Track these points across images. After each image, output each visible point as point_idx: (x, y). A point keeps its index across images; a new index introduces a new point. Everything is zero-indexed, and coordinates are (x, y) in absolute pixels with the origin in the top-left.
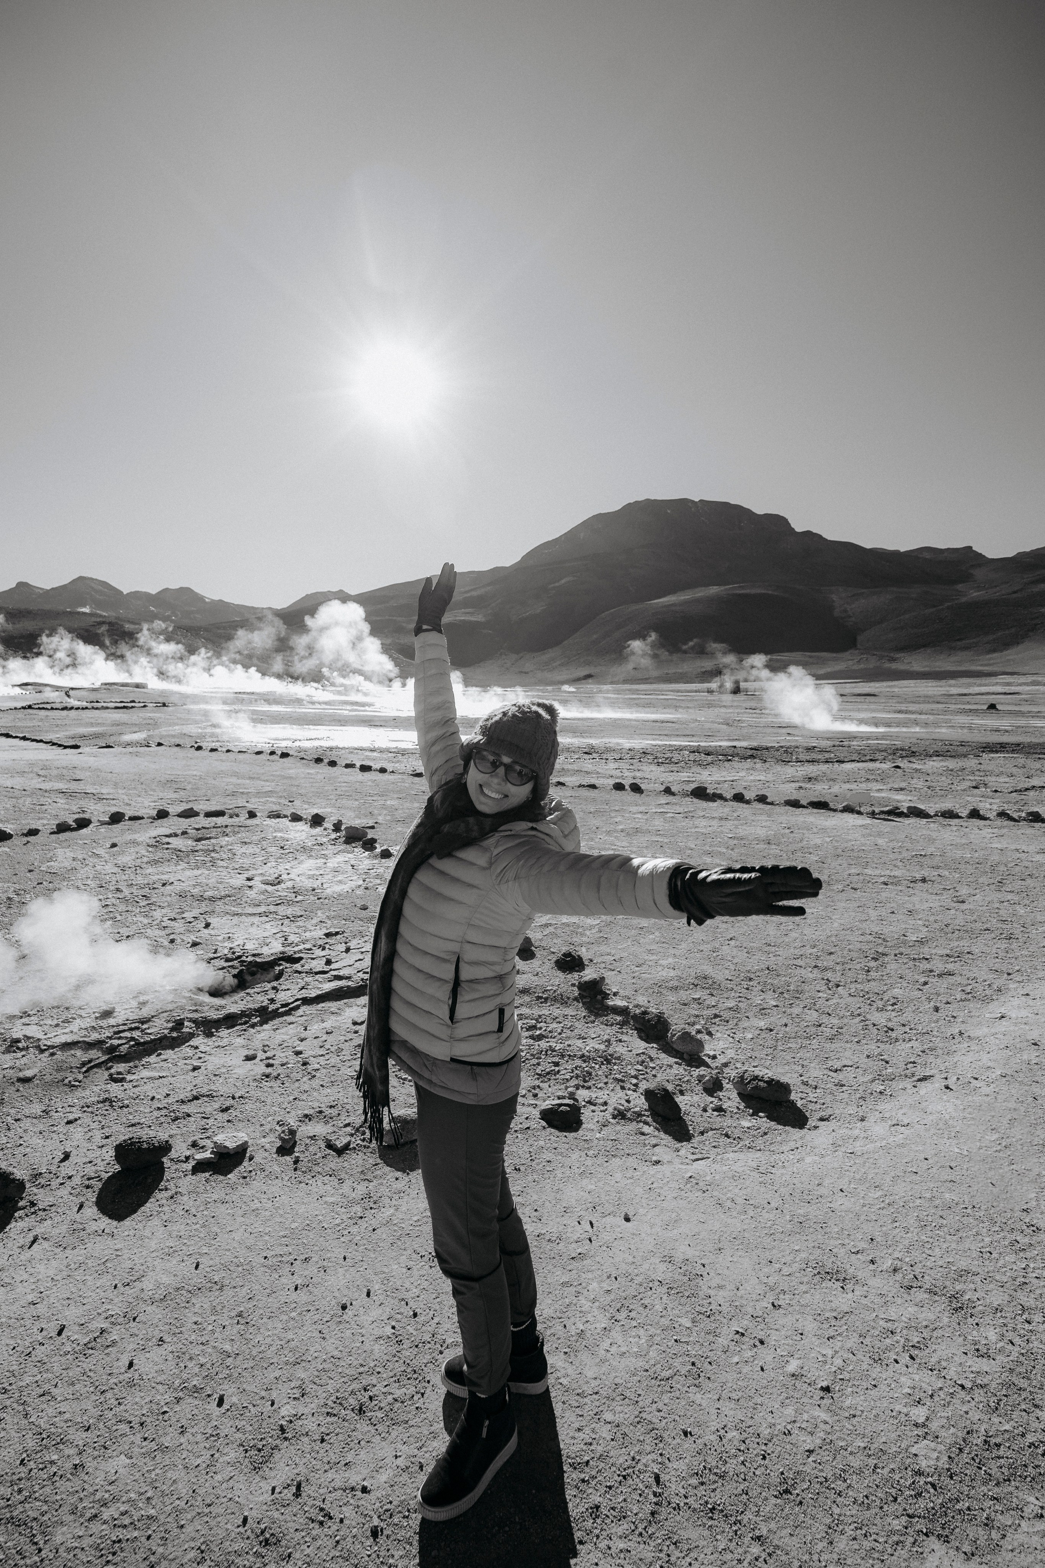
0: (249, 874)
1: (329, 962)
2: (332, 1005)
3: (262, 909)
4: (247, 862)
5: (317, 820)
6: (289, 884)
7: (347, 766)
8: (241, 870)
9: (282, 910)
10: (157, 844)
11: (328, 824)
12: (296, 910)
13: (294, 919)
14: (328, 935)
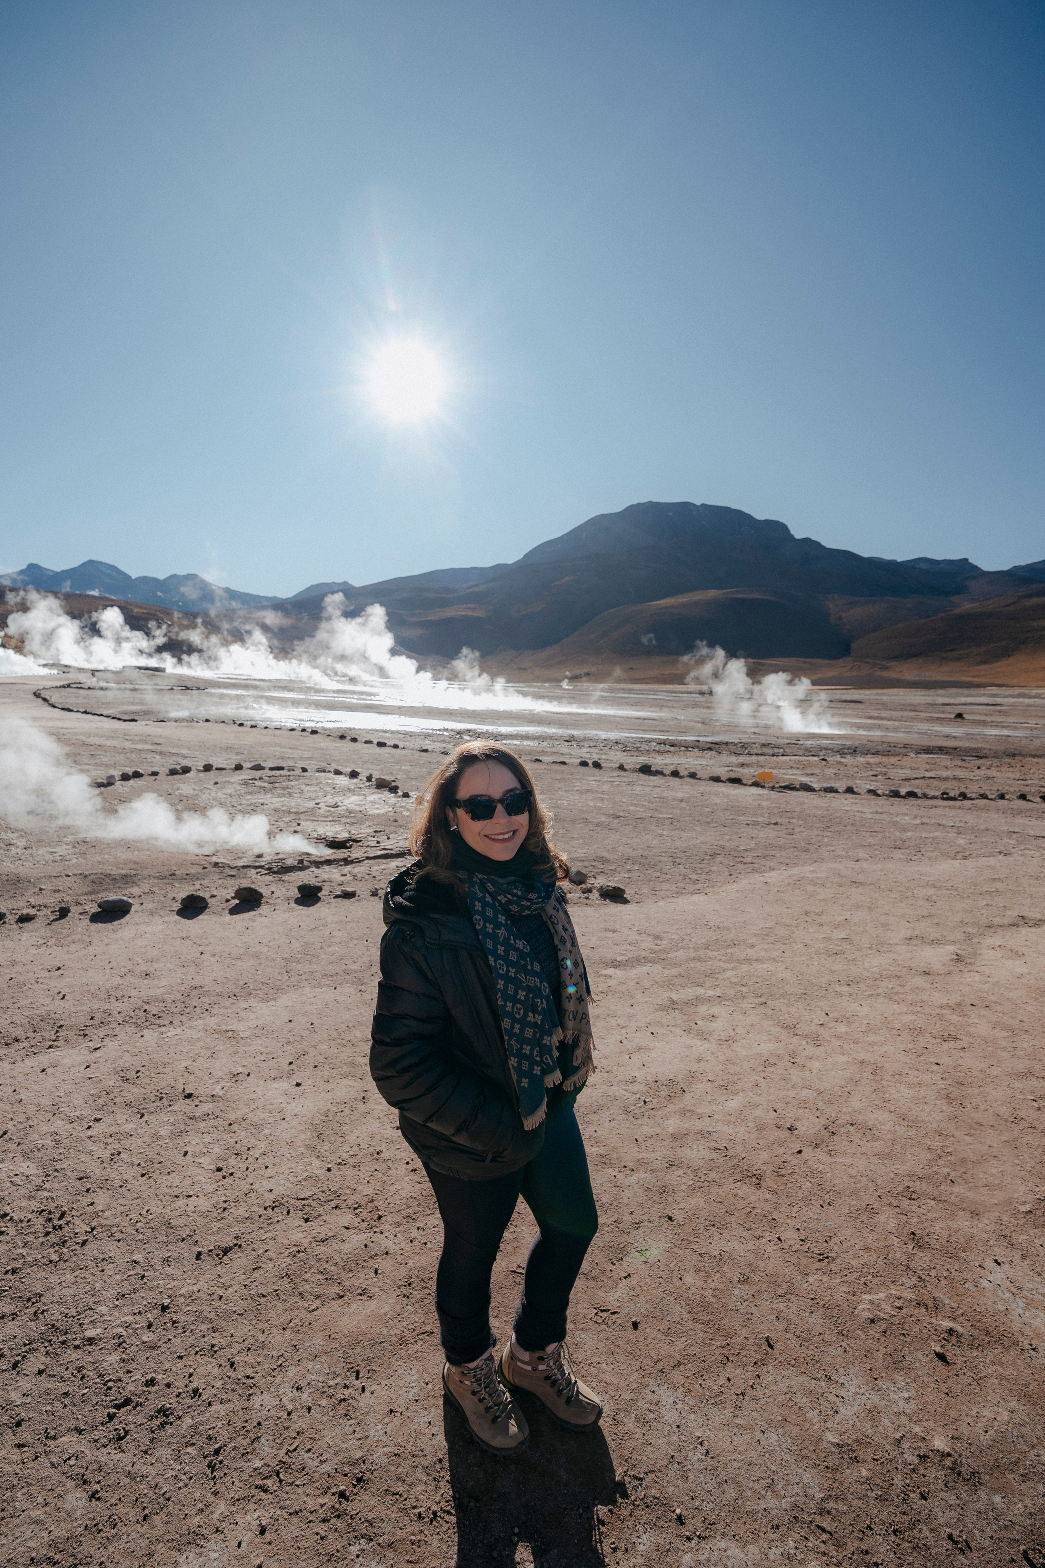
0: (317, 801)
1: (378, 842)
2: (384, 861)
3: (331, 819)
4: (313, 795)
5: (354, 775)
6: (345, 808)
7: (366, 742)
8: (310, 799)
9: (343, 820)
10: (245, 783)
11: (363, 776)
12: (352, 820)
13: (352, 824)
14: (375, 832)
